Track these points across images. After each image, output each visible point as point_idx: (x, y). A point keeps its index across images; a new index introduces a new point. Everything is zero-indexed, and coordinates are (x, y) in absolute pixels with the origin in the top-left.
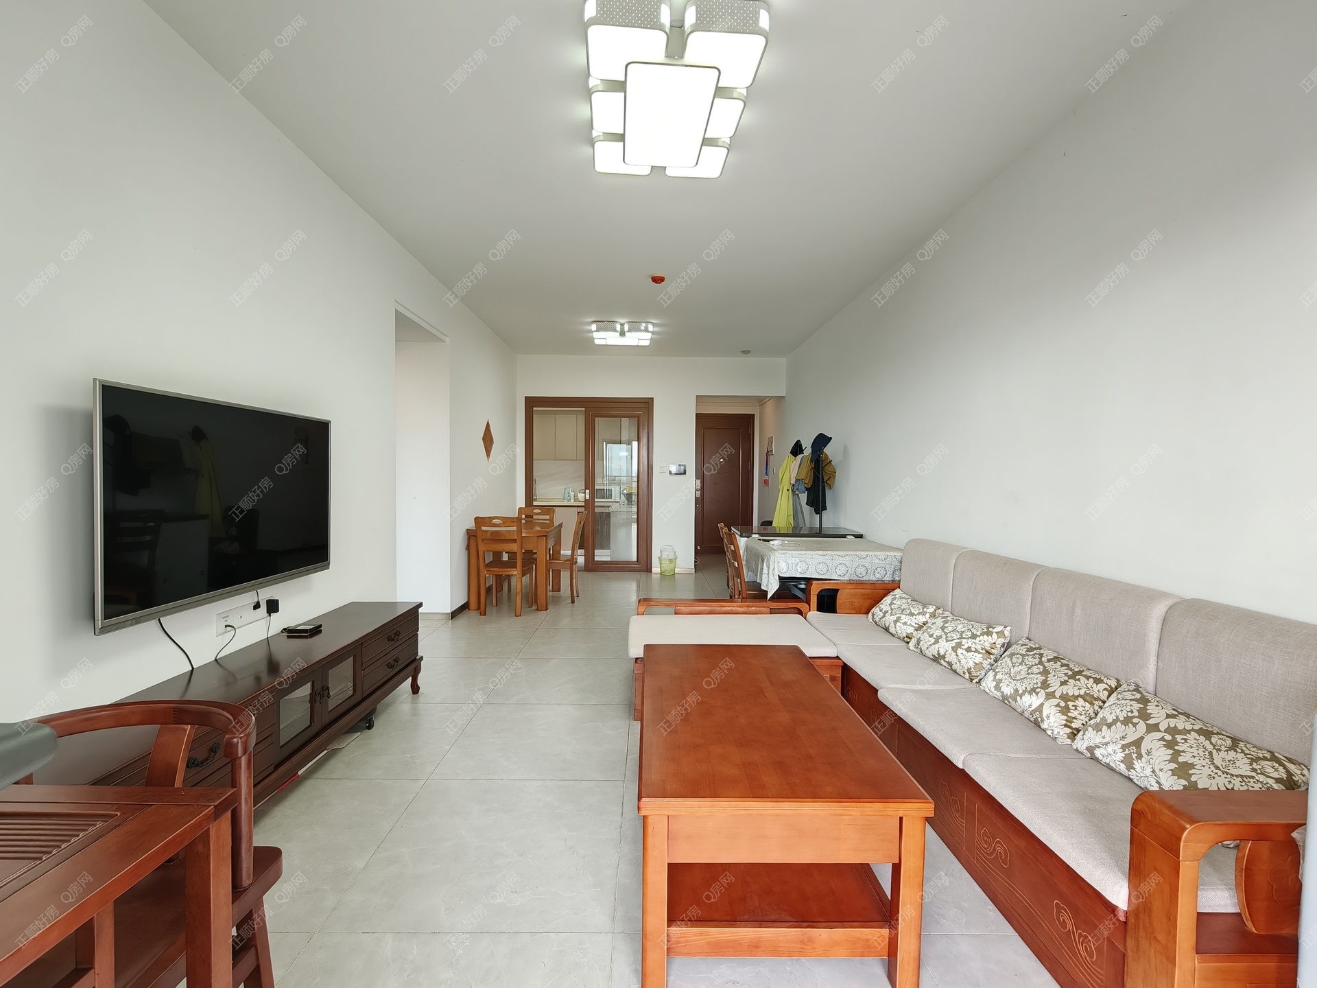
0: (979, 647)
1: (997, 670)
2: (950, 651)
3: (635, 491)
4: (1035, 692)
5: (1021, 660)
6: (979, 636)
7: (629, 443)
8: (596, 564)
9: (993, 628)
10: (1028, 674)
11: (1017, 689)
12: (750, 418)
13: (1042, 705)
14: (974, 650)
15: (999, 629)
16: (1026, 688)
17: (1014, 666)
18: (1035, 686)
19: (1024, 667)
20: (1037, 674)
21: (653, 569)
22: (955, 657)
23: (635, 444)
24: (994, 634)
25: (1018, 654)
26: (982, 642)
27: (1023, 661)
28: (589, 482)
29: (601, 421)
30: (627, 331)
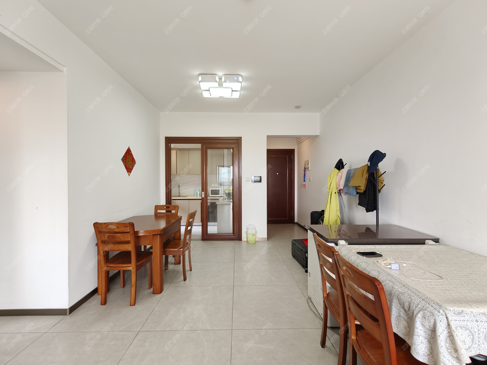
3: (231, 192)
7: (229, 167)
8: (208, 236)
12: (291, 152)
21: (242, 239)
23: (232, 167)
28: (204, 188)
29: (210, 152)
30: (224, 82)
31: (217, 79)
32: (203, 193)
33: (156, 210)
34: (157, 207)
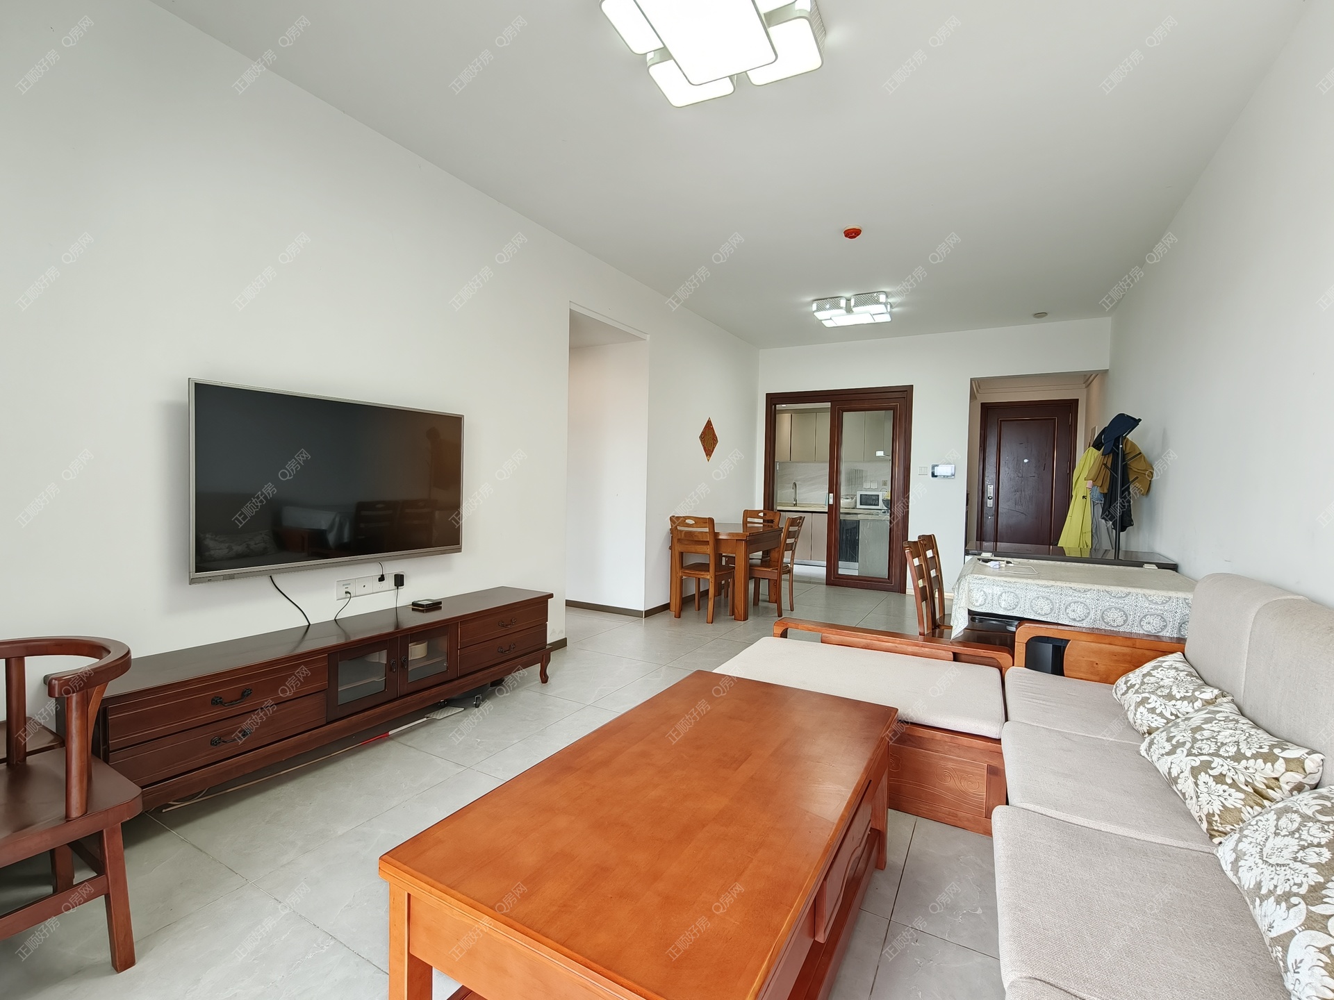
0: (1241, 779)
1: (1246, 832)
2: (1187, 773)
4: (1287, 901)
5: (1296, 825)
6: (1247, 759)
8: (837, 578)
9: (1283, 750)
10: (1295, 859)
11: (1261, 882)
13: (1292, 934)
14: (1229, 781)
15: (1294, 753)
16: (1276, 887)
17: (1276, 834)
18: (1295, 889)
19: (1293, 843)
20: (1312, 866)
21: (906, 591)
22: (1192, 786)
24: (1281, 760)
25: (1296, 812)
26: (1251, 770)
27: (1298, 830)
29: (847, 416)
30: (854, 306)
31: (843, 303)
32: (831, 495)
33: (745, 518)
34: (748, 514)
